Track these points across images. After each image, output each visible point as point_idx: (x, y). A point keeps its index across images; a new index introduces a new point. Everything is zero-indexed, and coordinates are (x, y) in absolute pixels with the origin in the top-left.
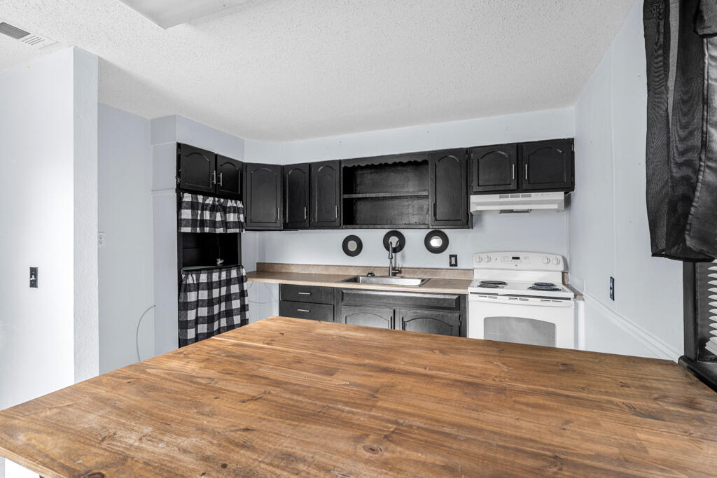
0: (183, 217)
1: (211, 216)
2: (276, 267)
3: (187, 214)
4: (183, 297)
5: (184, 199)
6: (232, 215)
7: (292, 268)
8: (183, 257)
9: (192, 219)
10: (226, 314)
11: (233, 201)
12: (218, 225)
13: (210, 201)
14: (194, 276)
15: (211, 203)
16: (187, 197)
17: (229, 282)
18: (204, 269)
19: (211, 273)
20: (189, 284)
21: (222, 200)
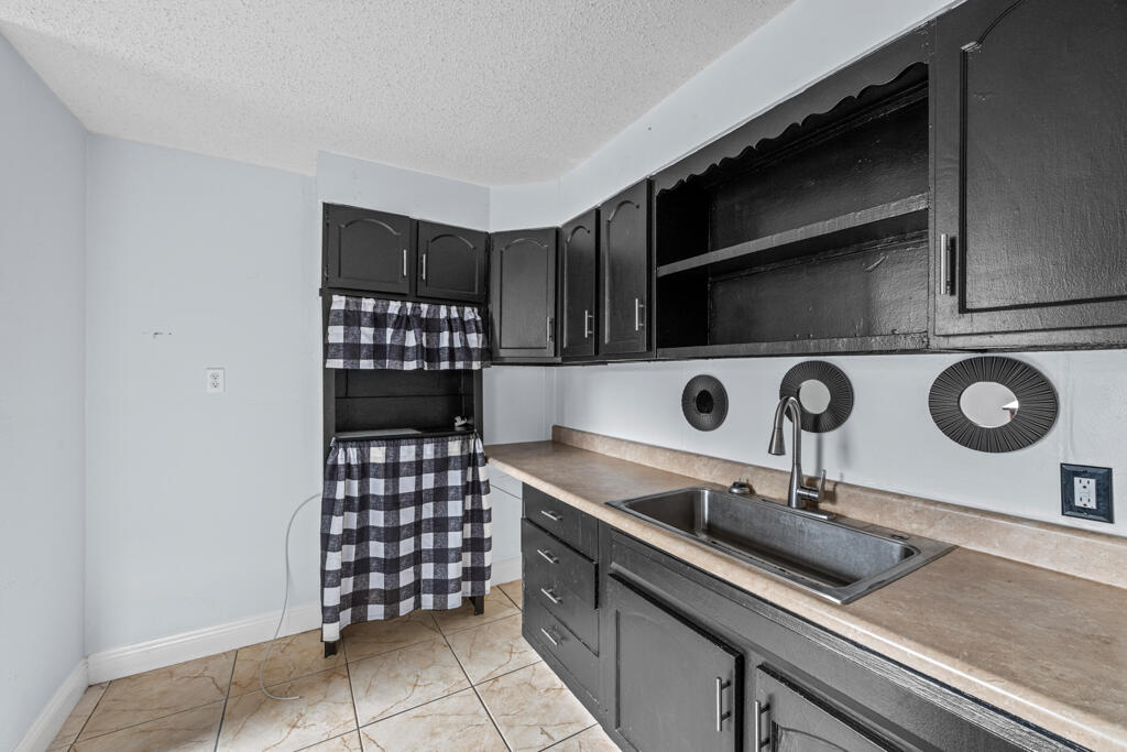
0: (332, 340)
1: (394, 338)
2: (576, 437)
5: (334, 307)
7: (597, 441)
8: (337, 412)
9: (344, 345)
10: (435, 526)
11: (453, 308)
17: (442, 464)
18: (407, 437)
21: (425, 307)
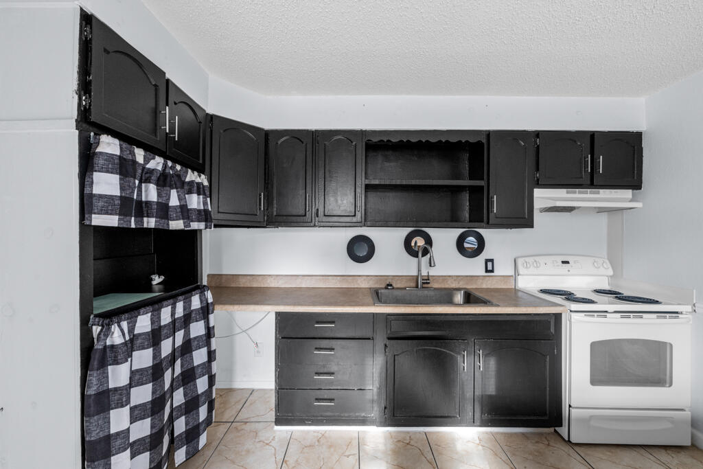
0: (97, 190)
1: (159, 195)
3: (106, 184)
4: (94, 381)
5: (100, 149)
6: (195, 196)
9: (121, 197)
11: (196, 173)
12: (172, 214)
13: (157, 163)
14: (125, 325)
15: (160, 168)
16: (109, 146)
17: (187, 319)
19: (159, 310)
20: (112, 346)
21: (178, 167)
